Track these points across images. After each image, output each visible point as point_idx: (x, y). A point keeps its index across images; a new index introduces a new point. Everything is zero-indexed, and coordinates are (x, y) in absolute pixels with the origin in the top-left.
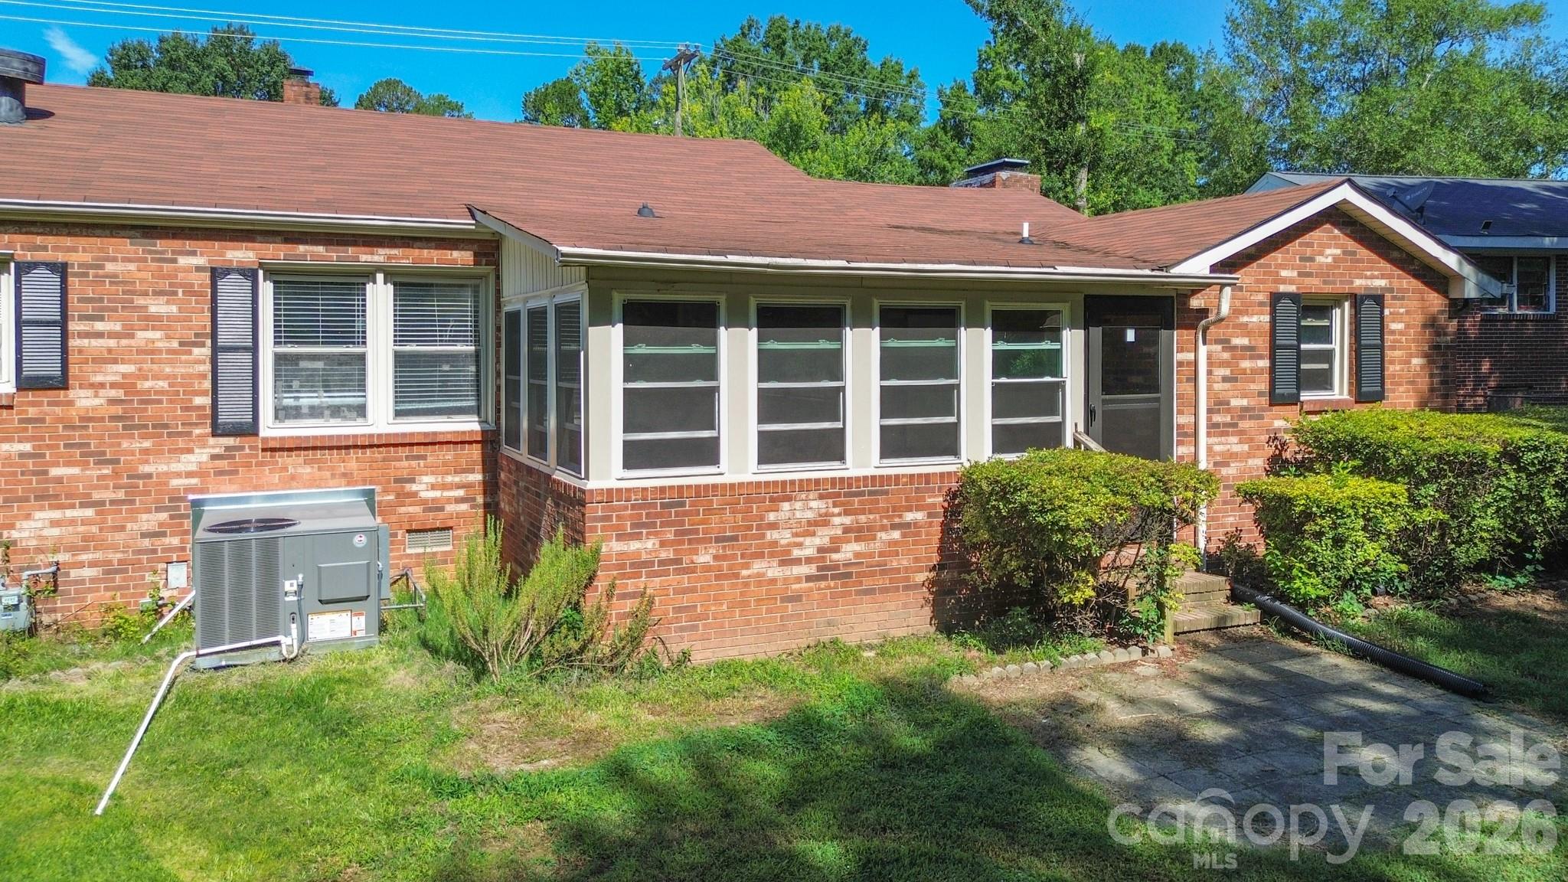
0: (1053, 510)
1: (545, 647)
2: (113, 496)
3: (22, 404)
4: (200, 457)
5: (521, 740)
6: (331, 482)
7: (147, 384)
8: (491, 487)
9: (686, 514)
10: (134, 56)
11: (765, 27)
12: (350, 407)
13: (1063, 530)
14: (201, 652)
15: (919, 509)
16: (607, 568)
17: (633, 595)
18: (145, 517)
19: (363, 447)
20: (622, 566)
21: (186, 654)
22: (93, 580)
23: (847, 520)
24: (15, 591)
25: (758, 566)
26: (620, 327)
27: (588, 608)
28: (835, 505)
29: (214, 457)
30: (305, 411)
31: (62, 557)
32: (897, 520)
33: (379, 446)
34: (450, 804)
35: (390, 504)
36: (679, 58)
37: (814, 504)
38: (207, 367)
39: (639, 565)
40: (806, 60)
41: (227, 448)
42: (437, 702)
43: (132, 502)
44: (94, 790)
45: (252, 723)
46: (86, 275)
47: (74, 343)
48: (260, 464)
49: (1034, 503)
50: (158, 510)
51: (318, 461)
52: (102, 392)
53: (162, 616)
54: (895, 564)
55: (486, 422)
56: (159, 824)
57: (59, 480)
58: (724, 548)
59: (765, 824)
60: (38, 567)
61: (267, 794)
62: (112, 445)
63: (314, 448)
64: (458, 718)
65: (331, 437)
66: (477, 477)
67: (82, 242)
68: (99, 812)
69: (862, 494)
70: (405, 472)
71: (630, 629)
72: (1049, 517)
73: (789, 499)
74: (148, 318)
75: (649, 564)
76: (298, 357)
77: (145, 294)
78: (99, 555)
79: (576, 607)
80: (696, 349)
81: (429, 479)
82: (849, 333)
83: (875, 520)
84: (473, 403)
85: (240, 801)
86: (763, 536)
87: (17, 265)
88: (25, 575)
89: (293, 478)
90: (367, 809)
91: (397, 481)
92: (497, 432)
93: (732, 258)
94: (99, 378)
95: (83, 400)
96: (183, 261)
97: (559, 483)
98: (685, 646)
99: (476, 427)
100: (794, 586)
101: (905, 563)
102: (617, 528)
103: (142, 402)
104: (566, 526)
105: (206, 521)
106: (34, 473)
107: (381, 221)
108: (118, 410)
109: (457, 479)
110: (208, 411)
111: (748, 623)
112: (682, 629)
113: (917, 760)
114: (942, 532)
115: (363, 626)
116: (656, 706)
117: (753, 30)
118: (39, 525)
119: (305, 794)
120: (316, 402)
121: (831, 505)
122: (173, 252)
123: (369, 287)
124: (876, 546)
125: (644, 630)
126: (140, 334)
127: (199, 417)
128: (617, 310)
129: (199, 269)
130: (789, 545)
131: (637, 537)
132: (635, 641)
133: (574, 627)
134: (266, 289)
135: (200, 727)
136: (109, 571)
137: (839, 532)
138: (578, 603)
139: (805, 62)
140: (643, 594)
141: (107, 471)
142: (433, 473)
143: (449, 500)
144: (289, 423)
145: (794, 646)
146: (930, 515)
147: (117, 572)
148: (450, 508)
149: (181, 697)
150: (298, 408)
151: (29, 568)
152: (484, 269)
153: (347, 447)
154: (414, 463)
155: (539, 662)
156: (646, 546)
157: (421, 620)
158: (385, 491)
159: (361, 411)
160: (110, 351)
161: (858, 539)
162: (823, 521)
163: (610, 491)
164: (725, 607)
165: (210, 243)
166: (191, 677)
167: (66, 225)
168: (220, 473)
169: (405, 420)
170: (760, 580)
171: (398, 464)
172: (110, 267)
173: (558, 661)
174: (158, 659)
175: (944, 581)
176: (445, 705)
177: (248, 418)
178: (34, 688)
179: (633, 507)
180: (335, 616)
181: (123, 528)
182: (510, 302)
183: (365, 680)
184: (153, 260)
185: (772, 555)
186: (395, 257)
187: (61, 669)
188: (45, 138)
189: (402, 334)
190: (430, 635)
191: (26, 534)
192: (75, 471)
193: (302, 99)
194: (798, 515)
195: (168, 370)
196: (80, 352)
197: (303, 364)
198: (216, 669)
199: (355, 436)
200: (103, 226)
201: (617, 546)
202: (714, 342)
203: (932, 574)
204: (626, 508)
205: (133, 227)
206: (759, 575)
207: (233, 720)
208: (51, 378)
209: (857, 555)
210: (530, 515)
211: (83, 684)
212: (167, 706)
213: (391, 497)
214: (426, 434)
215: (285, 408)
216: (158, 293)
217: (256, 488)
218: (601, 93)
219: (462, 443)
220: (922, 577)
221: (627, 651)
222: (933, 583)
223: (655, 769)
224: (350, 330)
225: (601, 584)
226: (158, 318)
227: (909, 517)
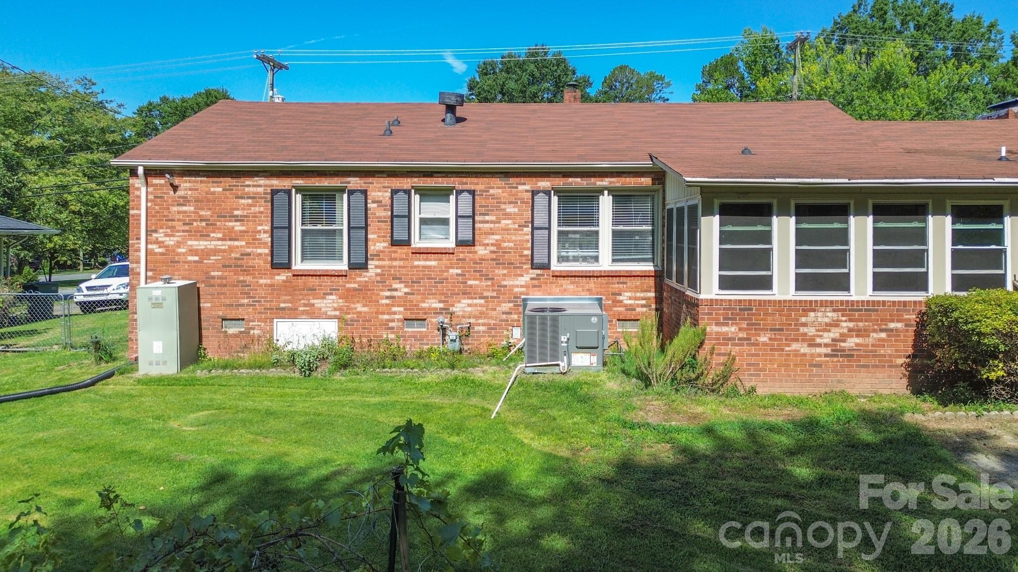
0: (973, 322)
1: (678, 375)
2: (491, 294)
3: (457, 252)
4: (525, 279)
5: (663, 413)
6: (582, 293)
7: (506, 244)
8: (659, 300)
9: (753, 314)
10: (489, 68)
11: (872, 4)
12: (591, 257)
13: (980, 334)
14: (528, 365)
15: (898, 321)
16: (710, 339)
17: (724, 355)
18: (504, 305)
19: (597, 277)
20: (718, 339)
21: (520, 366)
22: (484, 332)
23: (851, 325)
24: (454, 333)
25: (795, 346)
26: (717, 217)
27: (700, 357)
28: (843, 316)
29: (532, 279)
30: (571, 258)
31: (472, 321)
32: (884, 327)
33: (604, 276)
34: (629, 432)
35: (609, 306)
36: (796, 42)
37: (830, 314)
38: (530, 237)
39: (727, 339)
40: (903, 23)
41: (538, 275)
42: (628, 395)
43: (499, 298)
44: (490, 410)
45: (548, 395)
46: (482, 195)
47: (477, 225)
48: (551, 283)
49: (962, 318)
50: (509, 302)
51: (576, 283)
52: (488, 248)
53: (510, 351)
54: (882, 352)
55: (657, 266)
56: (515, 424)
57: (471, 286)
58: (775, 334)
59: (774, 459)
60: (463, 324)
61: (555, 419)
62: (492, 271)
63: (575, 276)
64: (636, 402)
65: (582, 271)
66: (652, 295)
67: (481, 180)
68: (492, 417)
69: (861, 310)
70: (617, 290)
71: (723, 372)
72: (970, 326)
73: (814, 311)
74: (506, 214)
75: (733, 339)
76: (568, 232)
77: (505, 203)
78: (486, 321)
79: (694, 357)
80: (760, 228)
81: (627, 294)
82: (852, 220)
83: (869, 326)
84: (651, 256)
85: (545, 420)
86: (798, 330)
87: (456, 191)
88: (458, 327)
89: (565, 290)
90: (595, 429)
91: (613, 294)
92: (662, 271)
93: (778, 180)
94: (487, 241)
95: (481, 251)
96: (521, 188)
97: (688, 296)
98: (753, 384)
99: (652, 268)
100: (817, 359)
101: (889, 352)
102: (715, 319)
103: (503, 252)
104: (691, 318)
105: (529, 308)
106: (462, 283)
107: (605, 165)
108: (494, 256)
109: (642, 295)
110: (530, 258)
111: (789, 376)
112: (751, 375)
113: (868, 445)
114: (915, 335)
115: (596, 361)
116: (733, 408)
117: (862, 7)
118: (464, 305)
119: (570, 421)
120: (576, 254)
121: (840, 315)
122: (517, 184)
123: (601, 197)
124: (870, 341)
125: (731, 372)
126: (503, 222)
127: (526, 260)
128: (716, 208)
129: (527, 191)
130: (814, 336)
131: (726, 325)
132: (725, 378)
133: (693, 367)
134: (555, 200)
135: (528, 395)
136: (491, 328)
137: (846, 331)
138: (695, 355)
139: (902, 24)
140: (729, 354)
141: (489, 283)
142: (630, 291)
143: (638, 305)
144: (564, 264)
145: (818, 392)
146: (906, 325)
147: (493, 329)
148: (639, 309)
149: (519, 382)
150: (568, 257)
151: (459, 324)
152: (657, 187)
153: (590, 277)
154: (621, 286)
155: (676, 382)
156: (731, 330)
157: (623, 362)
158: (607, 299)
159: (596, 259)
160: (491, 229)
161: (857, 336)
162: (835, 324)
163: (711, 300)
164: (775, 366)
165: (531, 179)
166: (524, 376)
167: (475, 173)
168: (534, 286)
169: (617, 264)
170: (796, 353)
171: (613, 286)
172: (492, 191)
173: (685, 382)
174: (510, 367)
175: (917, 365)
176: (630, 396)
177: (546, 261)
178: (464, 374)
179: (724, 309)
180: (583, 355)
181: (495, 309)
182: (669, 203)
183: (596, 385)
184: (509, 188)
185: (803, 340)
186: (613, 182)
187: (473, 368)
188: (464, 132)
189: (616, 222)
190: (626, 368)
191: (458, 309)
192: (477, 282)
193: (572, 99)
194: (820, 320)
195: (514, 238)
196: (480, 229)
197: (570, 236)
198: (533, 373)
199: (593, 271)
200: (489, 173)
201: (716, 329)
202: (770, 224)
203: (908, 360)
204: (720, 309)
205: (501, 173)
206: (795, 351)
207: (540, 393)
208: (468, 241)
209: (857, 345)
210: (676, 313)
211: (481, 374)
212: (515, 385)
213: (610, 302)
214: (627, 271)
215: (562, 257)
216: (510, 203)
217: (549, 294)
218: (752, 62)
219: (645, 276)
220: (901, 361)
221: (720, 382)
222: (909, 365)
223: (726, 432)
224: (592, 219)
225: (707, 347)
226: (510, 214)
227: (892, 325)
